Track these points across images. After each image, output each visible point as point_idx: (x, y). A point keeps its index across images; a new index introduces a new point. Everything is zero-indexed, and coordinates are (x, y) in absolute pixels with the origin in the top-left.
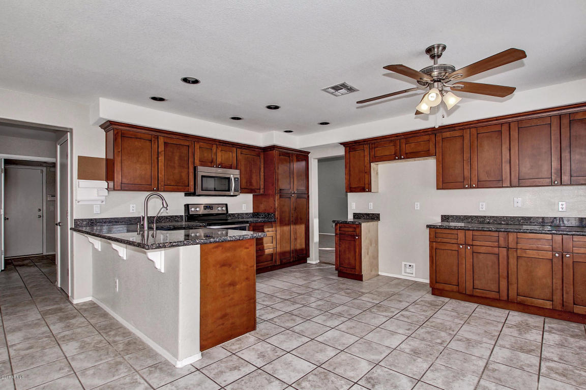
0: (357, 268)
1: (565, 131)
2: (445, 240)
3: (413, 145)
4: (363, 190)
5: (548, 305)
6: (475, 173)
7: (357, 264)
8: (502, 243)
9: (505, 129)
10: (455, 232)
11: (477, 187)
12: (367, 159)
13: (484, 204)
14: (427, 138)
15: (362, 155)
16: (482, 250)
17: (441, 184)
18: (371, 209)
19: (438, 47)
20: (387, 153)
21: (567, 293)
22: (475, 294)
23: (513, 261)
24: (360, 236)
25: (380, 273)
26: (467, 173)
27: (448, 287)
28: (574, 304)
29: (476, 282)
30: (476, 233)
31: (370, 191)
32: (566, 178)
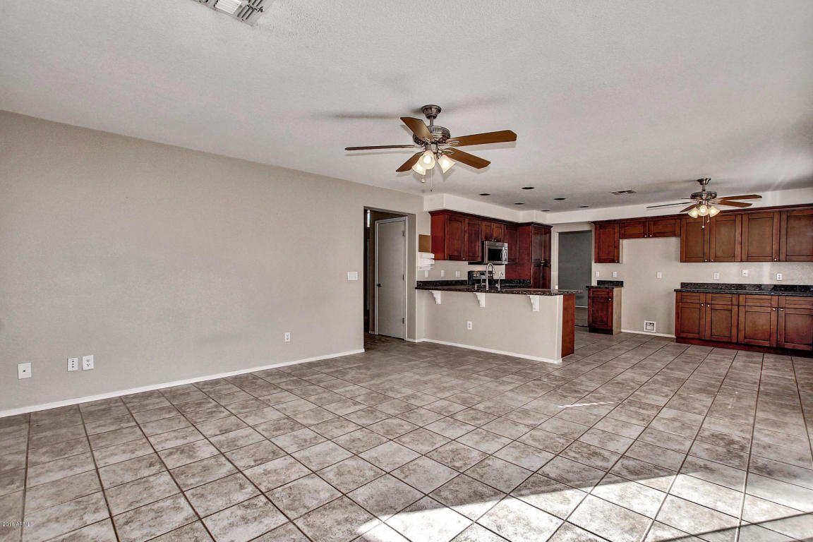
0: (609, 324)
1: (784, 224)
2: (689, 301)
3: (660, 227)
4: (613, 261)
5: (767, 344)
6: (713, 251)
7: (609, 320)
8: (735, 302)
9: (739, 218)
10: (698, 294)
11: (715, 261)
12: (617, 235)
13: (718, 274)
14: (673, 221)
15: (612, 232)
16: (718, 307)
17: (684, 258)
18: (615, 277)
19: (706, 180)
20: (636, 232)
21: (780, 335)
22: (713, 339)
23: (742, 315)
24: (612, 298)
25: (622, 330)
26: (706, 250)
27: (690, 336)
28: (785, 342)
29: (713, 331)
30: (714, 295)
31: (618, 262)
32: (782, 257)
